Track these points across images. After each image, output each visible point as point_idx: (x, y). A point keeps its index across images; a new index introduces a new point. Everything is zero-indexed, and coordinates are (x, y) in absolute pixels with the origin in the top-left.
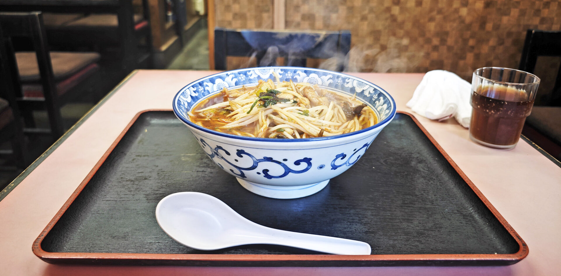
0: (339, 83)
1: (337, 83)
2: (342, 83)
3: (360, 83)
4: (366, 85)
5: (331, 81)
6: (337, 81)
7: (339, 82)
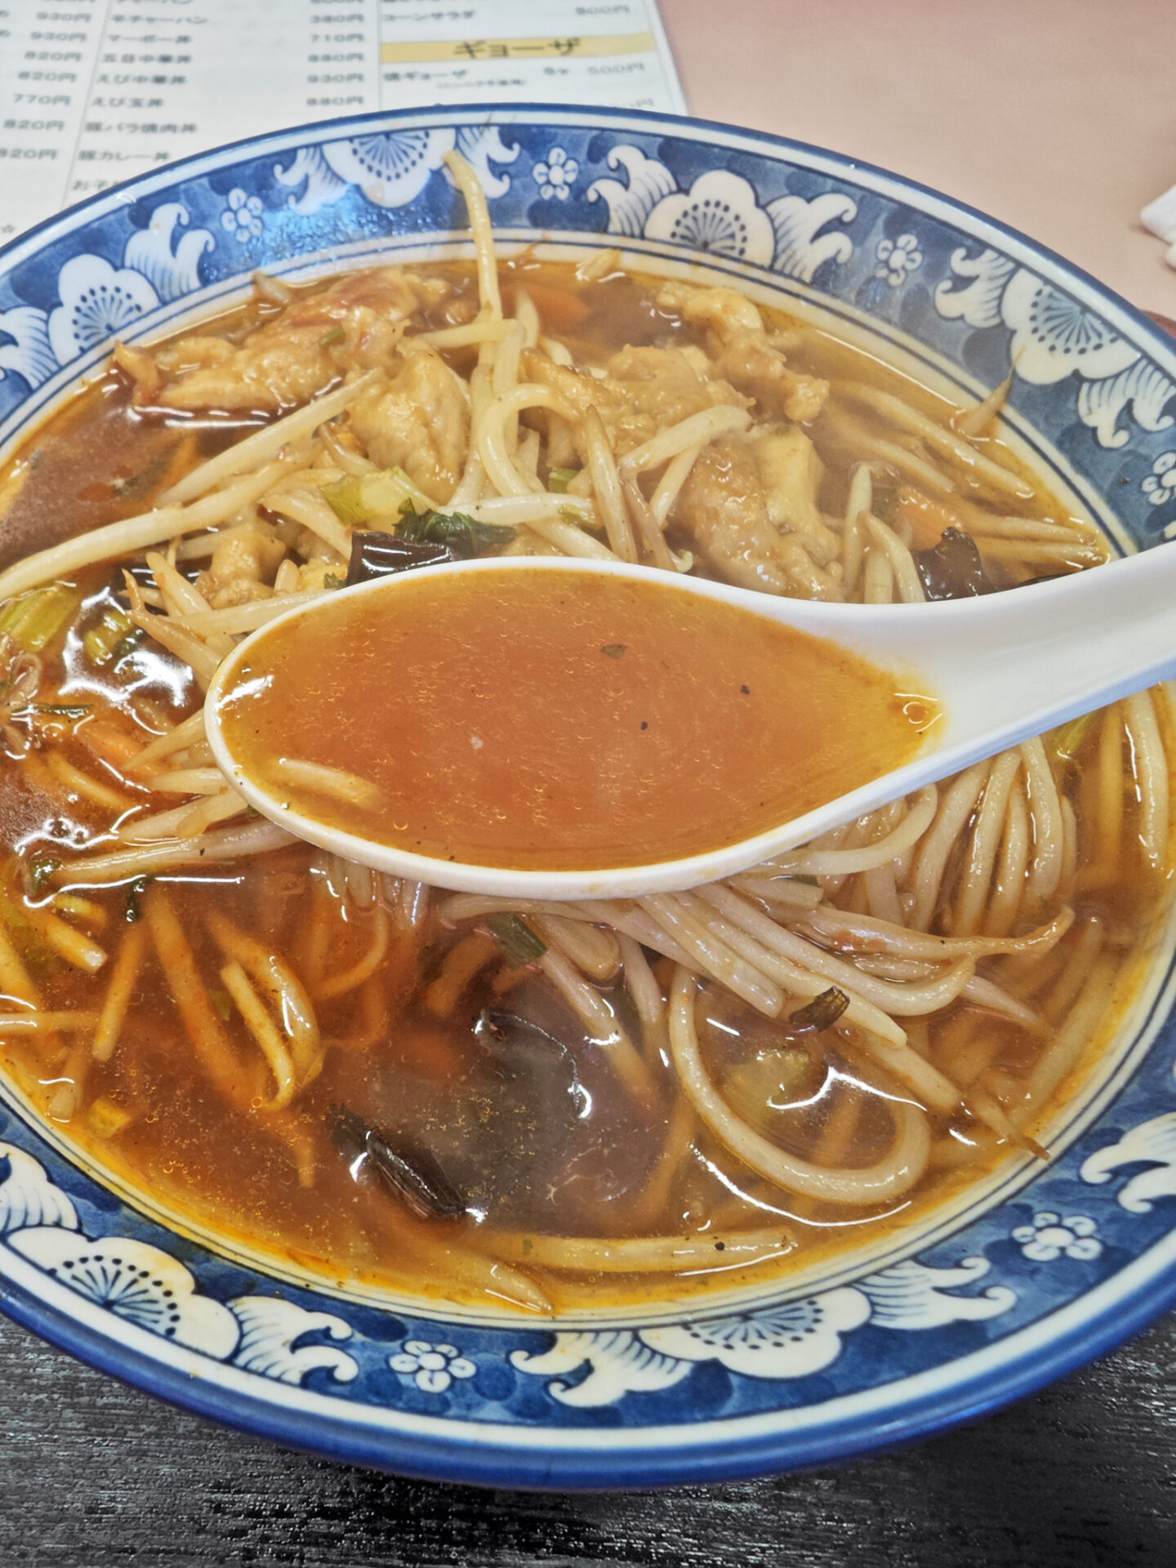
0: (892, 271)
1: (882, 273)
2: (919, 279)
3: (1067, 303)
4: (1107, 336)
5: (838, 244)
6: (883, 256)
7: (898, 259)
